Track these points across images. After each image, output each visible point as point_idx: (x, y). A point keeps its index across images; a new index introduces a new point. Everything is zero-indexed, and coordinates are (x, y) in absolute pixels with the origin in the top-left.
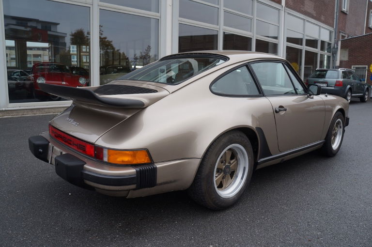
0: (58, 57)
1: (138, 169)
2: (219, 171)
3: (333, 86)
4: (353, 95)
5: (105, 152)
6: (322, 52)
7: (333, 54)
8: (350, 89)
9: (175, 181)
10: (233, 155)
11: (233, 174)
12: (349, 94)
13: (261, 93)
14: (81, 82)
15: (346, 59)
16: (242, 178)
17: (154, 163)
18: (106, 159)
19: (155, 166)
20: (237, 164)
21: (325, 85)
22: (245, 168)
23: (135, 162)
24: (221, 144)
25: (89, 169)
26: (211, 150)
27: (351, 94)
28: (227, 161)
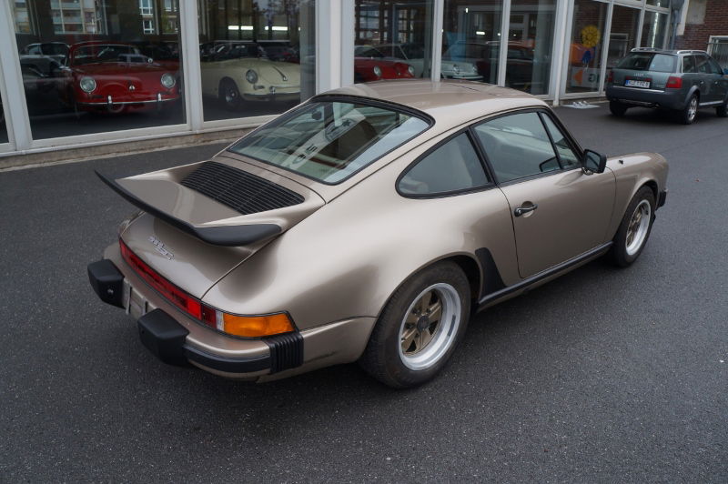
0: (115, 19)
1: (273, 345)
2: (408, 326)
3: (663, 87)
4: (701, 104)
5: (220, 317)
6: (651, 8)
7: (673, 11)
8: (697, 92)
9: (333, 353)
10: (435, 297)
11: (434, 327)
12: (694, 103)
13: (492, 181)
14: (164, 83)
15: (699, 20)
16: (449, 334)
17: (299, 331)
18: (220, 327)
19: (300, 337)
20: (442, 310)
21: (646, 85)
22: (454, 318)
23: (268, 332)
24: (412, 288)
25: (194, 343)
26: (395, 300)
27: (698, 102)
28: (424, 308)
